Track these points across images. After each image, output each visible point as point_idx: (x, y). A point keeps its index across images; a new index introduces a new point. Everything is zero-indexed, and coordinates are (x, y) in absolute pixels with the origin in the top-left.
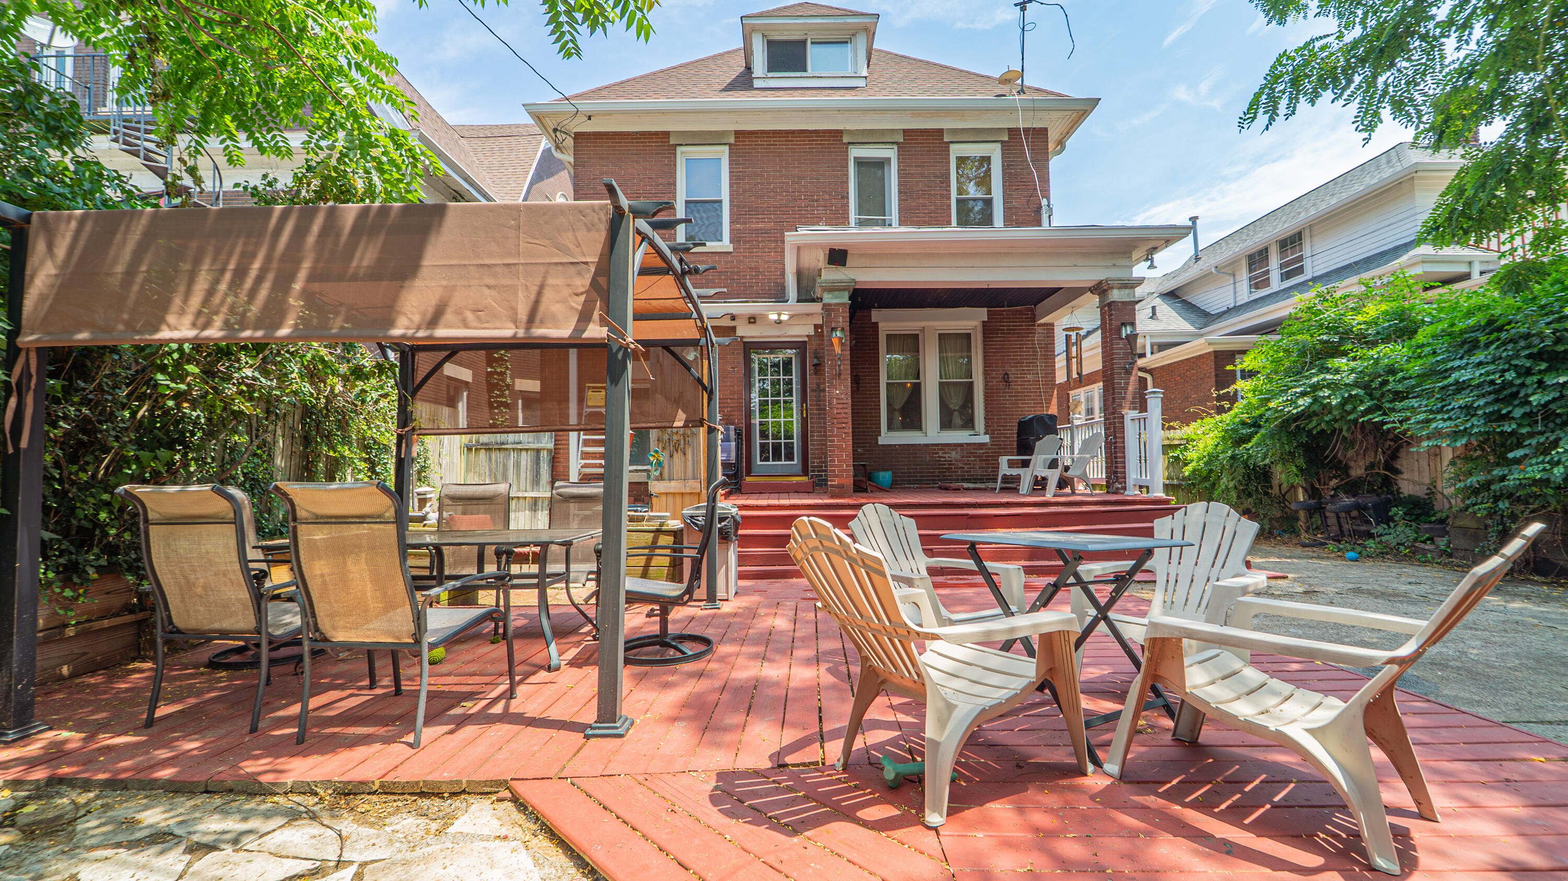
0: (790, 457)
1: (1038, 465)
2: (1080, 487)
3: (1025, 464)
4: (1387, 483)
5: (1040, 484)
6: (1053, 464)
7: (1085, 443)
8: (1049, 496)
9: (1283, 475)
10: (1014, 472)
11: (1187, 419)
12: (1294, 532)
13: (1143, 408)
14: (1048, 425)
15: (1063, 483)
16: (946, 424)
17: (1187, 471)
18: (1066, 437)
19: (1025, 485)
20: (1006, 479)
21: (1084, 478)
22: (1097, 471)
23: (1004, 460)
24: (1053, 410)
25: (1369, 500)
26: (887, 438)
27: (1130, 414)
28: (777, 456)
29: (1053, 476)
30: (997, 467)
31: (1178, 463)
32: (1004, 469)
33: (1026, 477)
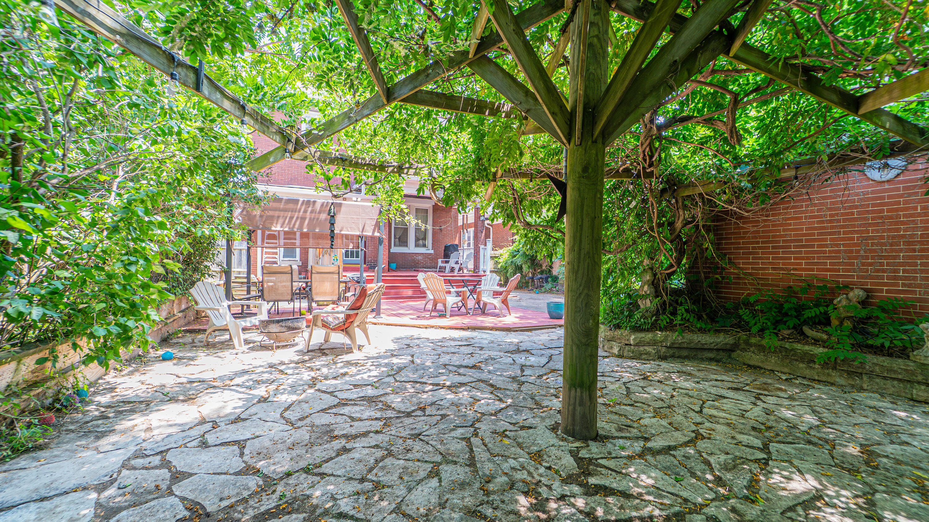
0: (357, 257)
1: (452, 263)
2: (465, 271)
3: (447, 262)
4: (550, 271)
5: (452, 269)
6: (457, 263)
7: (468, 256)
8: (455, 274)
9: (525, 268)
10: (444, 265)
11: (501, 247)
12: (527, 287)
13: (486, 245)
14: (455, 248)
15: (460, 269)
16: (417, 245)
17: (499, 266)
18: (460, 252)
19: (448, 269)
20: (440, 268)
21: (467, 268)
22: (471, 266)
23: (440, 260)
24: (457, 242)
25: (544, 276)
26: (394, 250)
27: (482, 247)
28: (352, 256)
29: (457, 267)
30: (437, 263)
31: (497, 263)
32: (440, 264)
33: (448, 266)
